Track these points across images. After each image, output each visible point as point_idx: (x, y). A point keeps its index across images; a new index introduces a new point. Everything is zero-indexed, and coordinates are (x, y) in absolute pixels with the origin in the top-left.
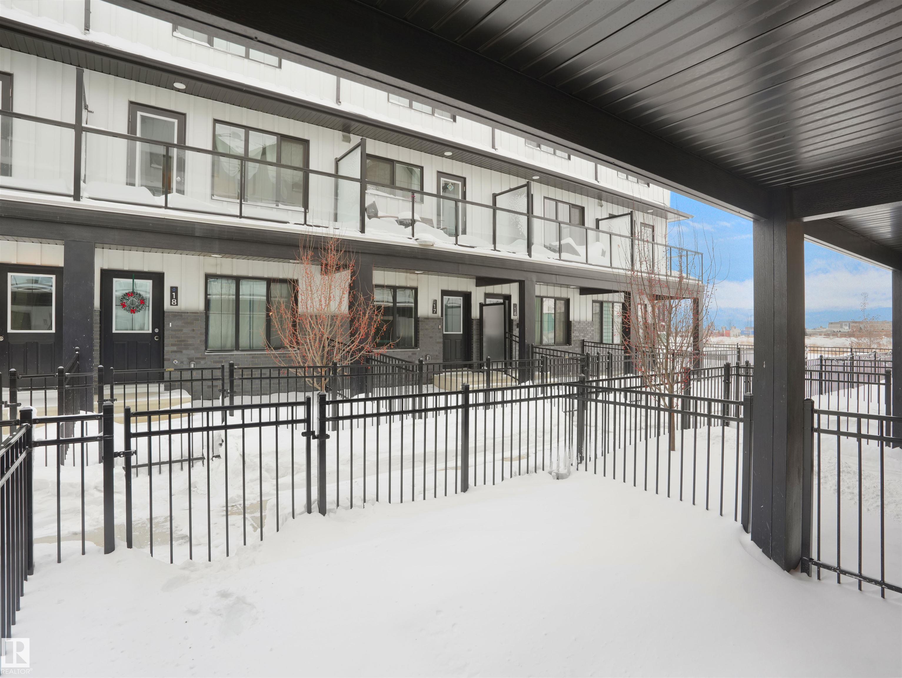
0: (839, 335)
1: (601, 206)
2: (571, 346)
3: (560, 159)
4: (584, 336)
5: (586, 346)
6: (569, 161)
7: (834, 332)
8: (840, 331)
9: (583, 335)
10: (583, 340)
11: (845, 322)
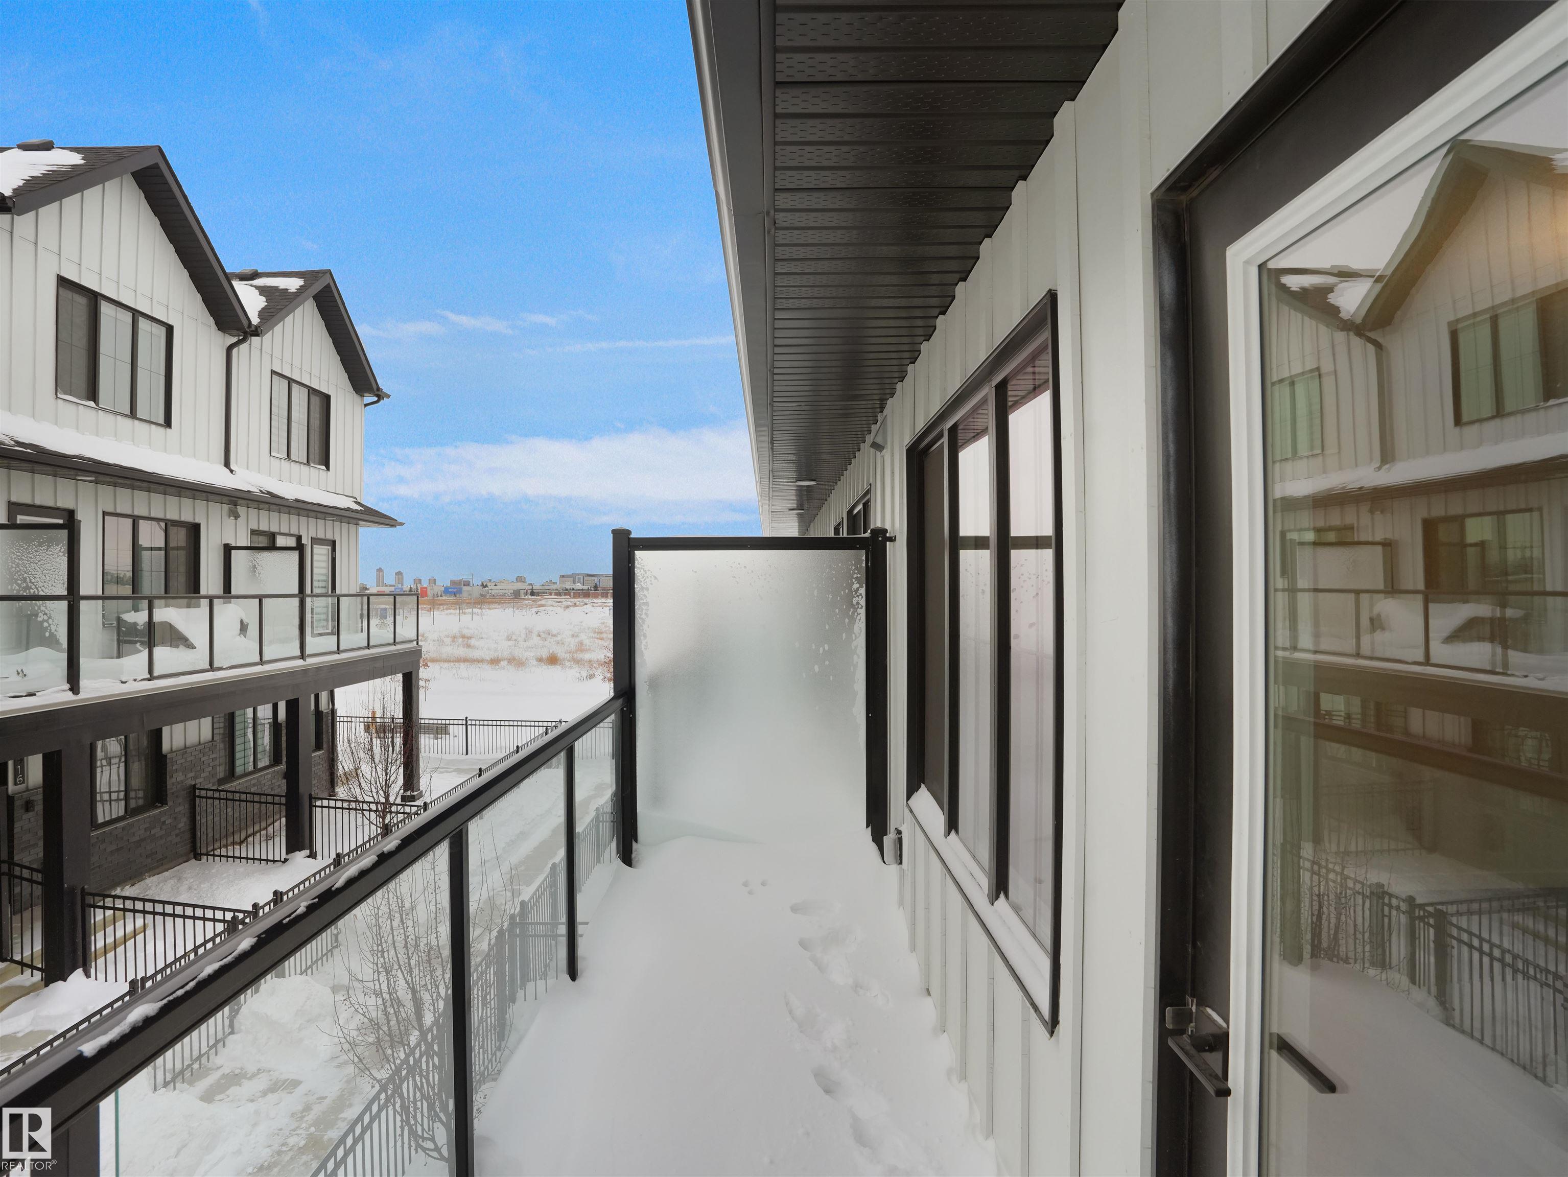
0: (572, 594)
1: (237, 517)
2: (166, 808)
3: (145, 426)
4: (195, 778)
5: (199, 797)
6: (168, 430)
7: (567, 590)
8: (573, 589)
9: (192, 774)
10: (195, 785)
11: (578, 575)
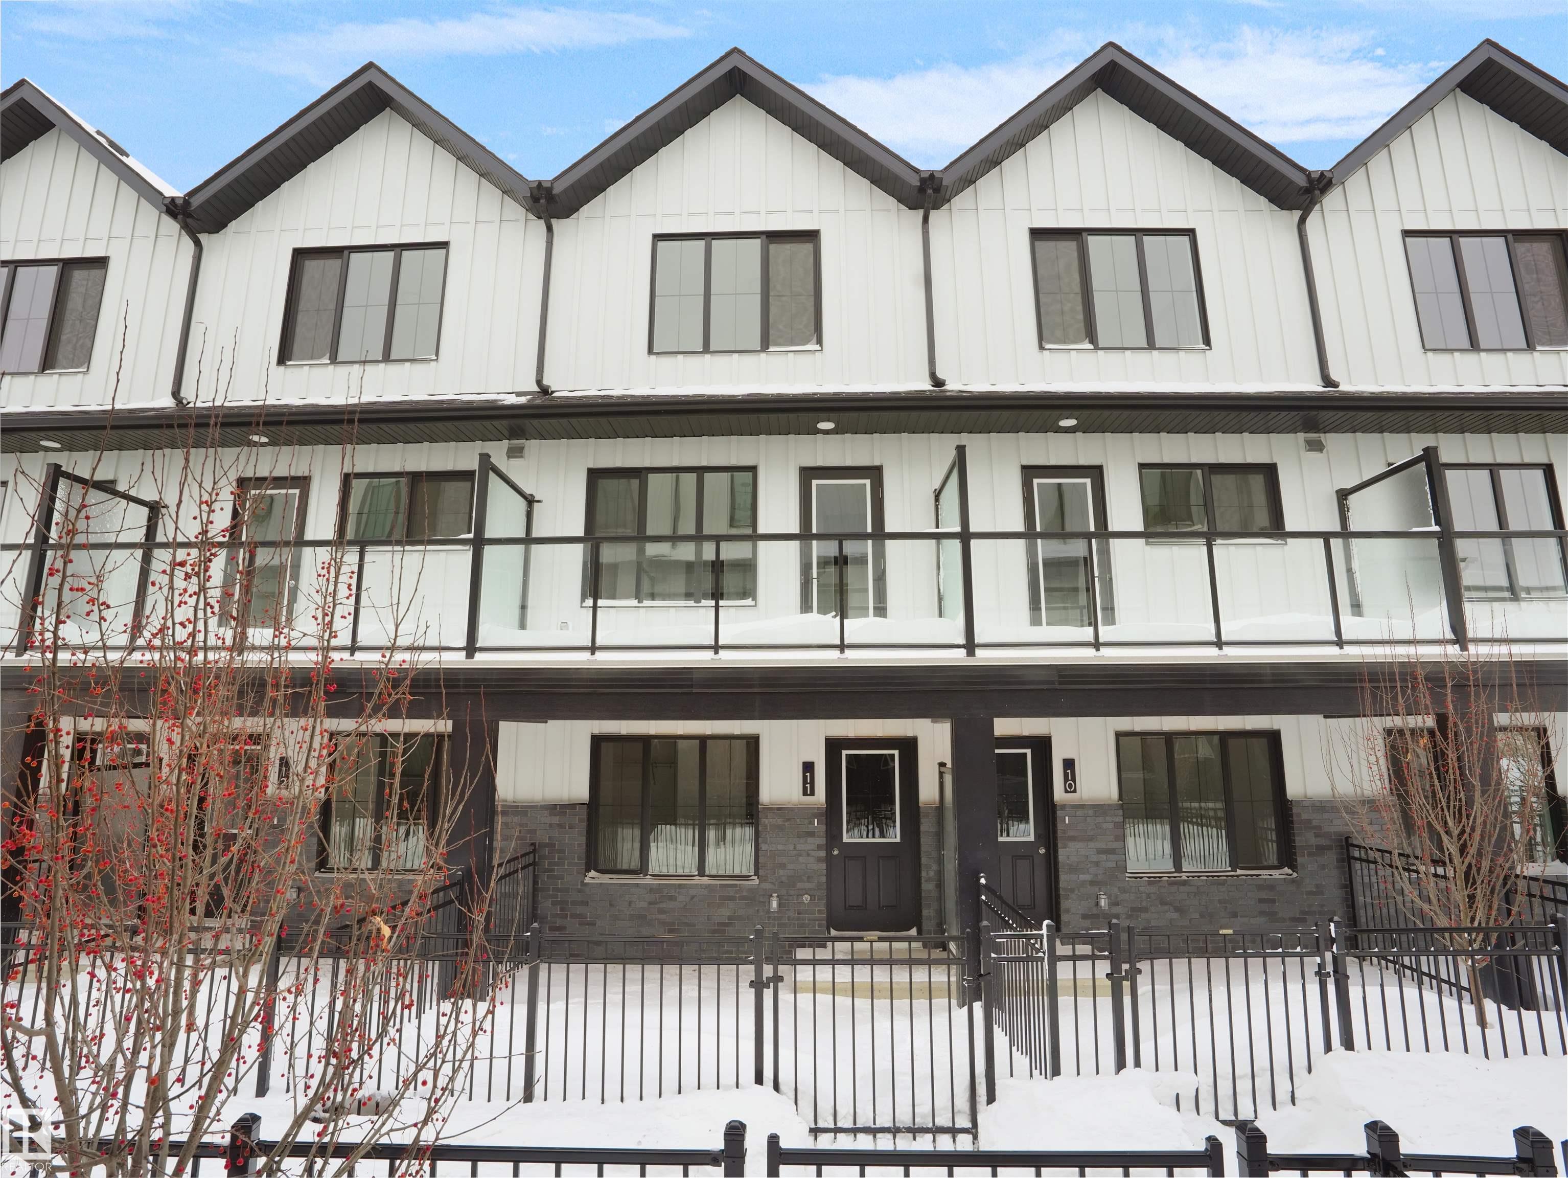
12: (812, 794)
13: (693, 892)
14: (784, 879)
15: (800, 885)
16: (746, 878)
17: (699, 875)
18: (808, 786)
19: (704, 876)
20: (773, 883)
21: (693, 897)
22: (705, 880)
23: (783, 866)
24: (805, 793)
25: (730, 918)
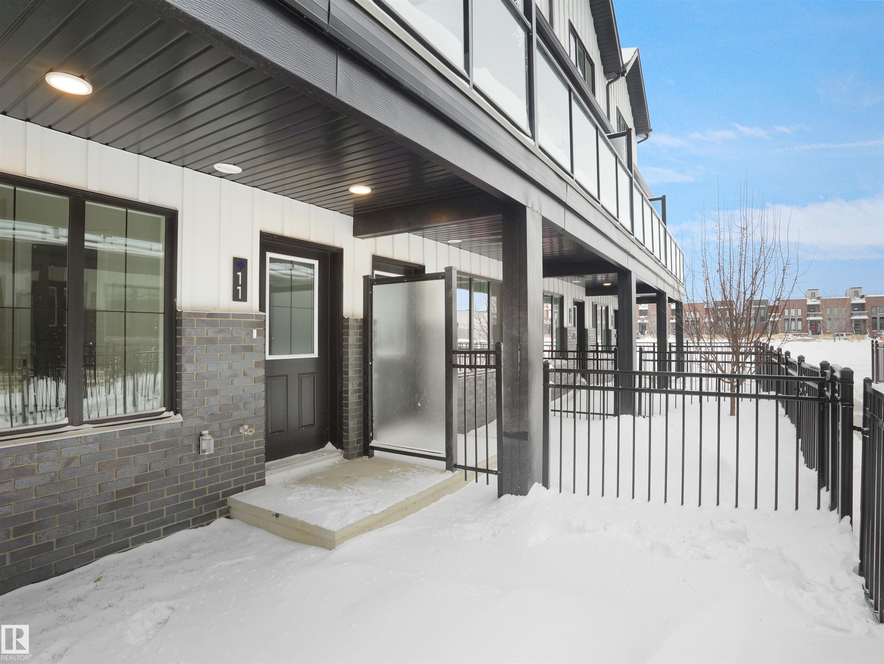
12: (244, 299)
13: (66, 453)
14: (216, 410)
15: (236, 415)
16: (155, 416)
17: (71, 423)
18: (239, 288)
19: (82, 423)
20: (202, 418)
21: (70, 461)
22: (87, 430)
23: (215, 392)
24: (235, 298)
25: (137, 479)
